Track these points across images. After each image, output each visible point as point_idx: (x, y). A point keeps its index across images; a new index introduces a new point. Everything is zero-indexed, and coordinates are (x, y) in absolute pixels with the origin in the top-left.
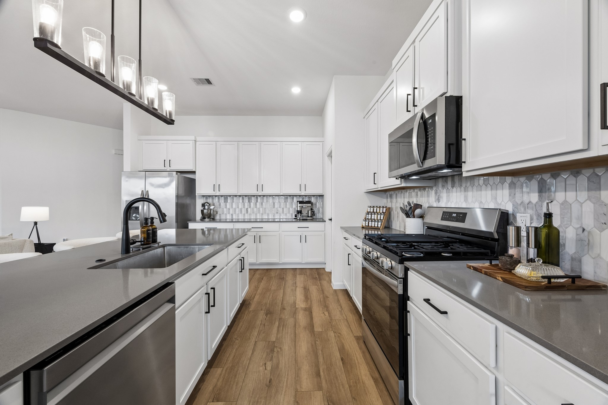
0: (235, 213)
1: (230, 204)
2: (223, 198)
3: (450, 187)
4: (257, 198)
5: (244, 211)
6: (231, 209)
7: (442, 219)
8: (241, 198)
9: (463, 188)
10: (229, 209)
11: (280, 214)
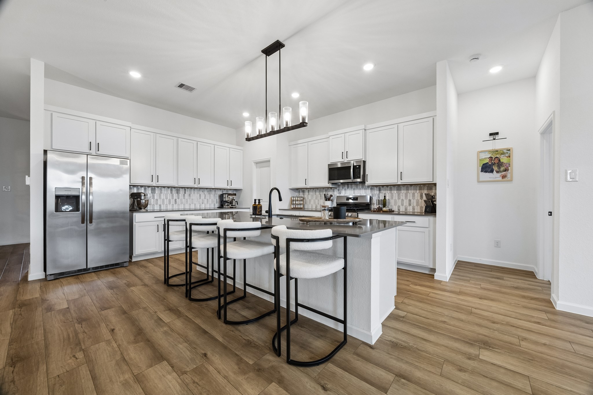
0: (163, 204)
1: (158, 195)
2: (150, 189)
3: (346, 188)
4: (185, 190)
5: (173, 201)
6: (159, 200)
7: (346, 200)
8: (170, 189)
9: (353, 189)
10: (157, 200)
11: (205, 204)
